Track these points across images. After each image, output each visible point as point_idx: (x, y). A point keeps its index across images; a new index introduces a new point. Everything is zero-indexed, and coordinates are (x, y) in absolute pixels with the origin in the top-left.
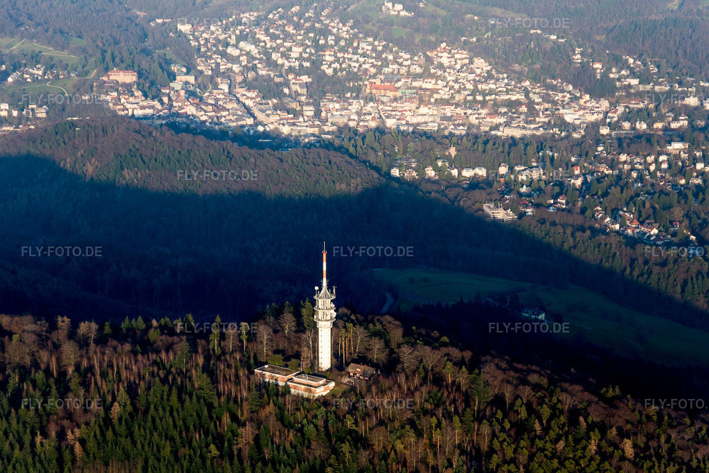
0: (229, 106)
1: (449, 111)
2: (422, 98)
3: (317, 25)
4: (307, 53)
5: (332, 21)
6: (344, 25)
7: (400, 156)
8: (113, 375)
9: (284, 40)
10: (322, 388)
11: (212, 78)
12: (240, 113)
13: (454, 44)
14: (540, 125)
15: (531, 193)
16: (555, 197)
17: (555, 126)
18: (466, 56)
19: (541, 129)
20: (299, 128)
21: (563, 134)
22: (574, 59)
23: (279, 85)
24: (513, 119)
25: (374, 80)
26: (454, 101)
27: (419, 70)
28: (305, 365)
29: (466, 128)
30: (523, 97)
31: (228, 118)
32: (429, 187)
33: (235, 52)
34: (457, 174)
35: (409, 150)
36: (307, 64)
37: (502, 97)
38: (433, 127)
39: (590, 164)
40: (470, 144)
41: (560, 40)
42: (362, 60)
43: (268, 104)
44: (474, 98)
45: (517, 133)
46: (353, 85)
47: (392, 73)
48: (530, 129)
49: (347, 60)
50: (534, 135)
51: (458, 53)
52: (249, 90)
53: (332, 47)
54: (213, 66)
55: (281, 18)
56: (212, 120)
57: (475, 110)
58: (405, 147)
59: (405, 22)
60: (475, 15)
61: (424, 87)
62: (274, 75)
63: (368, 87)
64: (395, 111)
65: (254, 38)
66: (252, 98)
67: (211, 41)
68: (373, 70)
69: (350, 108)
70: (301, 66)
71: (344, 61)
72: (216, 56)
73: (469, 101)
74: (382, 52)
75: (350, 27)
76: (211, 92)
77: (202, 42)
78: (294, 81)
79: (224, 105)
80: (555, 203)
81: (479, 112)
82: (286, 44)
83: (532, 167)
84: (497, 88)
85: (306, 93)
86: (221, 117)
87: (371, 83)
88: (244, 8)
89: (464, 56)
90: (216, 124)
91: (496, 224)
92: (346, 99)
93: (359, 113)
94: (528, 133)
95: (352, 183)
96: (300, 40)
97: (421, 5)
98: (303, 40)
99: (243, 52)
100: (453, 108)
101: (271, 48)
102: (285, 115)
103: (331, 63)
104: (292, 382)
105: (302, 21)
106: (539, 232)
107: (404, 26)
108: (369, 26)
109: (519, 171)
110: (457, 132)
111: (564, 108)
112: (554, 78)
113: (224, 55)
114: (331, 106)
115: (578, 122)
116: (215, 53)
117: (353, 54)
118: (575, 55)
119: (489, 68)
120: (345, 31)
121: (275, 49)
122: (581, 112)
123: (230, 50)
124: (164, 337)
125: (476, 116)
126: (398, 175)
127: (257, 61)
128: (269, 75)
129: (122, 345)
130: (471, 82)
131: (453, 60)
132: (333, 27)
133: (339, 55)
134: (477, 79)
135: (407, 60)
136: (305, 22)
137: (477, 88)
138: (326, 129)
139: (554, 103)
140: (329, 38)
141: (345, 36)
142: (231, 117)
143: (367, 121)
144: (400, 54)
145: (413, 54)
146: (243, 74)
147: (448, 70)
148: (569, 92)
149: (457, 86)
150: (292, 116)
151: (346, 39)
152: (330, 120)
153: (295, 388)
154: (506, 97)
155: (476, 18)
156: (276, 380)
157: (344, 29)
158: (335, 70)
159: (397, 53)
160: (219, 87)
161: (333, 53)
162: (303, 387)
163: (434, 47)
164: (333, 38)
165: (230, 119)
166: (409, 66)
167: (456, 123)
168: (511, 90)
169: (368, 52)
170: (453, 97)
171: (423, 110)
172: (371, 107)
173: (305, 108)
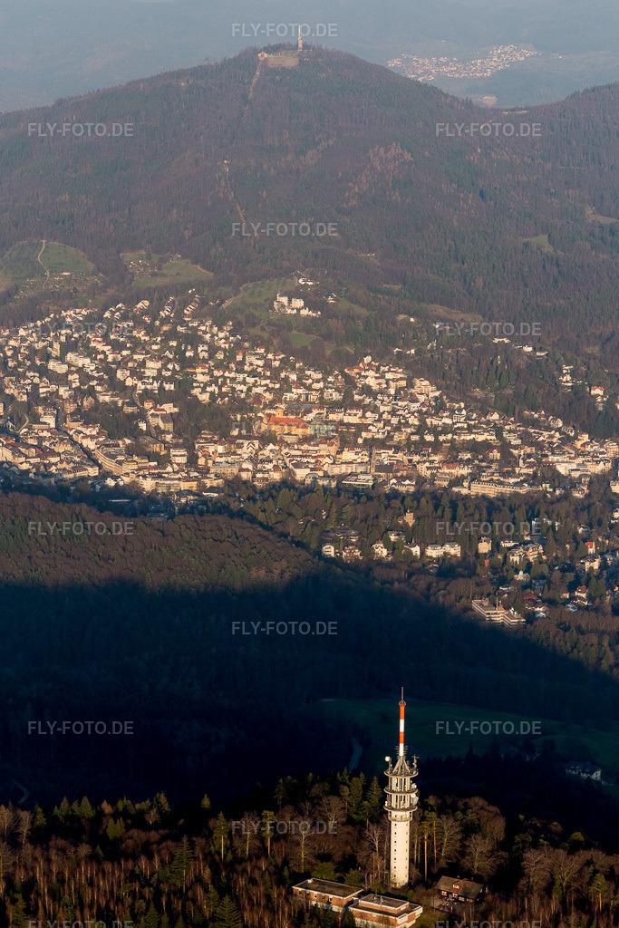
0: (60, 449)
1: (385, 456)
2: (346, 437)
3: (180, 329)
4: (169, 370)
5: (202, 323)
6: (220, 329)
8: (70, 895)
9: (133, 352)
10: (406, 918)
11: (29, 407)
12: (78, 459)
13: (383, 357)
14: (522, 478)
15: (531, 581)
16: (572, 588)
17: (544, 480)
18: (402, 376)
19: (526, 485)
20: (169, 482)
21: (558, 492)
22: (561, 381)
23: (132, 417)
24: (480, 469)
25: (272, 412)
26: (391, 443)
27: (336, 396)
29: (414, 483)
30: (494, 437)
31: (59, 466)
32: (379, 573)
33: (62, 369)
34: (418, 553)
35: (344, 517)
36: (169, 387)
37: (462, 438)
38: (366, 480)
39: (607, 538)
40: (431, 508)
41: (538, 354)
42: (250, 380)
43: (119, 446)
44: (422, 438)
45: (491, 491)
46: (242, 418)
47: (298, 400)
48: (509, 484)
49: (228, 380)
50: (516, 494)
51: (389, 371)
52: (86, 424)
53: (205, 361)
54: (29, 388)
55: (124, 318)
56: (37, 470)
57: (424, 455)
59: (308, 326)
60: (411, 316)
61: (345, 421)
62: (123, 403)
63: (265, 421)
64: (306, 456)
65: (88, 348)
66: (92, 437)
67: (22, 351)
68: (269, 396)
69: (239, 452)
70: (161, 388)
71: (224, 383)
72: (32, 374)
73: (415, 443)
74: (279, 370)
75: (229, 331)
76: (30, 428)
77: (9, 353)
78: (153, 411)
79: (52, 447)
80: (573, 598)
81: (430, 459)
82: (135, 357)
83: (526, 543)
84: (454, 424)
85: (171, 430)
86: (51, 465)
87: (269, 415)
88: (66, 303)
89: (399, 376)
90: (44, 476)
91: (496, 630)
92: (232, 440)
93: (254, 460)
94: (508, 490)
95: (273, 569)
96: (156, 351)
97: (331, 300)
98: (161, 351)
99: (73, 369)
100: (391, 452)
101: (114, 362)
102: (144, 462)
103: (206, 385)
104: (356, 907)
105: (157, 323)
106: (562, 643)
107: (308, 331)
108: (255, 331)
109: (509, 549)
110: (402, 489)
111: (553, 454)
112: (534, 408)
113: (43, 372)
114: (211, 449)
115: (576, 475)
116: (29, 369)
117: (237, 371)
118: (564, 375)
119: (437, 394)
120: (222, 338)
121: (122, 364)
122: (580, 460)
123: (52, 365)
124: (134, 833)
125: (427, 464)
126: (333, 554)
127: (95, 382)
128: (115, 403)
129: (76, 846)
130: (416, 414)
131: (383, 381)
132: (205, 332)
133: (216, 373)
134: (424, 409)
135: (318, 381)
136: (162, 324)
137: (425, 423)
138: (208, 483)
139: (539, 446)
140: (200, 349)
141: (223, 346)
142: (64, 465)
143: (268, 471)
144: (308, 373)
145: (327, 373)
146: (75, 401)
147: (379, 397)
148: (558, 430)
149: (394, 421)
150: (156, 463)
151: (225, 350)
152: (212, 470)
153: (362, 916)
154: (469, 438)
155: (412, 320)
156: (329, 903)
157: (221, 335)
158: (212, 394)
159: (302, 370)
160: (41, 420)
161: (207, 371)
162: (375, 915)
163: (354, 361)
164: (206, 348)
165: (61, 465)
166: (321, 391)
167: (399, 474)
168: (475, 427)
169: (259, 370)
170: (390, 437)
171: (348, 455)
172: (271, 451)
173: (173, 452)
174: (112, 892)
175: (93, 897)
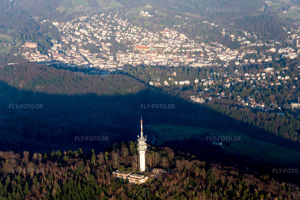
0: (77, 57)
1: (171, 56)
2: (159, 51)
3: (112, 21)
4: (109, 33)
5: (119, 19)
6: (124, 21)
7: (152, 77)
8: (51, 176)
9: (99, 28)
10: (143, 180)
11: (69, 45)
12: (82, 60)
13: (171, 28)
14: (210, 61)
15: (209, 90)
16: (220, 92)
17: (216, 62)
18: (177, 33)
19: (211, 63)
20: (108, 65)
21: (220, 65)
22: (222, 33)
23: (98, 47)
24: (198, 59)
25: (138, 44)
26: (172, 52)
27: (157, 40)
28: (134, 170)
29: (179, 64)
30: (202, 50)
31: (77, 62)
32: (166, 89)
33: (78, 34)
34: (177, 84)
35: (156, 74)
36: (109, 38)
37: (193, 50)
38: (164, 63)
39: (233, 78)
40: (182, 70)
41: (216, 25)
42: (132, 36)
43: (94, 55)
44: (181, 51)
45: (201, 65)
46: (130, 47)
47: (146, 41)
48: (206, 63)
49: (126, 36)
50: (208, 66)
51: (173, 32)
52: (85, 49)
53: (119, 30)
54: (69, 40)
55: (97, 19)
56: (70, 63)
57: (182, 56)
58: (155, 73)
59: (150, 19)
60: (179, 16)
61: (159, 47)
62: (96, 43)
63: (136, 47)
64: (148, 57)
65: (86, 27)
66: (86, 53)
67: (67, 29)
68: (137, 40)
69: (129, 56)
70: (107, 39)
71: (125, 37)
73: (179, 52)
74: (141, 32)
75: (127, 22)
76: (69, 51)
77: (64, 30)
78: (104, 45)
79: (75, 56)
80: (220, 95)
81: (184, 57)
82: (99, 30)
83: (209, 80)
84: (191, 46)
85: (109, 50)
86: (74, 61)
87: (137, 45)
88: (80, 15)
89: (175, 33)
90: (72, 65)
91: (197, 104)
92: (126, 53)
93: (133, 58)
94: (205, 65)
95: (134, 89)
96: (105, 28)
97: (156, 12)
98: (107, 28)
99: (82, 34)
100: (172, 55)
101: (93, 31)
102: (101, 60)
103: (119, 37)
104: (130, 177)
105: (106, 20)
106: (215, 107)
107: (150, 21)
108: (134, 21)
109: (204, 81)
110: (175, 66)
111: (219, 54)
112: (214, 41)
113: (73, 35)
114: (121, 55)
115: (225, 60)
116: (69, 34)
117: (129, 33)
118: (223, 31)
119: (186, 38)
121: (95, 32)
122: (227, 56)
123: (76, 33)
124: (71, 159)
125: (183, 58)
126: (152, 85)
127: (87, 38)
128: (93, 43)
129: (54, 163)
130: (180, 44)
131: (171, 35)
132: (120, 22)
133: (123, 34)
134: (182, 42)
135: (152, 35)
136: (107, 20)
137: (182, 46)
138: (119, 65)
139: (215, 52)
140: (118, 27)
141: (125, 26)
142: (78, 61)
143: (136, 62)
144: (149, 33)
145: (154, 33)
146: (82, 43)
147: (169, 39)
148: (221, 47)
149: (173, 46)
150: (104, 60)
152: (120, 62)
153: (131, 180)
154: (195, 50)
155: (180, 17)
156: (122, 176)
157: (124, 23)
158: (121, 40)
159: (147, 32)
160: (72, 49)
161: (120, 33)
162: (134, 179)
163: (162, 29)
164: (120, 26)
165: (78, 62)
166: (153, 38)
167: (174, 61)
168: (196, 47)
169: (135, 32)
171: (160, 56)
172: (138, 56)
173: (109, 57)
174: (62, 175)
175: (57, 177)
